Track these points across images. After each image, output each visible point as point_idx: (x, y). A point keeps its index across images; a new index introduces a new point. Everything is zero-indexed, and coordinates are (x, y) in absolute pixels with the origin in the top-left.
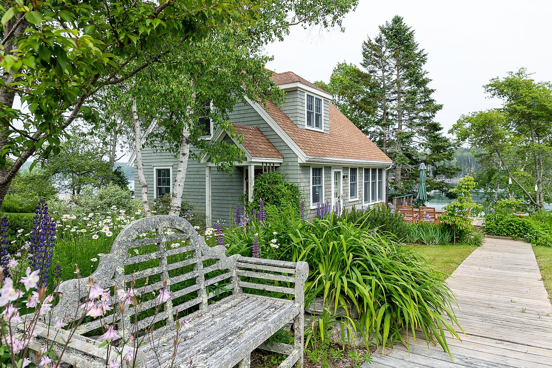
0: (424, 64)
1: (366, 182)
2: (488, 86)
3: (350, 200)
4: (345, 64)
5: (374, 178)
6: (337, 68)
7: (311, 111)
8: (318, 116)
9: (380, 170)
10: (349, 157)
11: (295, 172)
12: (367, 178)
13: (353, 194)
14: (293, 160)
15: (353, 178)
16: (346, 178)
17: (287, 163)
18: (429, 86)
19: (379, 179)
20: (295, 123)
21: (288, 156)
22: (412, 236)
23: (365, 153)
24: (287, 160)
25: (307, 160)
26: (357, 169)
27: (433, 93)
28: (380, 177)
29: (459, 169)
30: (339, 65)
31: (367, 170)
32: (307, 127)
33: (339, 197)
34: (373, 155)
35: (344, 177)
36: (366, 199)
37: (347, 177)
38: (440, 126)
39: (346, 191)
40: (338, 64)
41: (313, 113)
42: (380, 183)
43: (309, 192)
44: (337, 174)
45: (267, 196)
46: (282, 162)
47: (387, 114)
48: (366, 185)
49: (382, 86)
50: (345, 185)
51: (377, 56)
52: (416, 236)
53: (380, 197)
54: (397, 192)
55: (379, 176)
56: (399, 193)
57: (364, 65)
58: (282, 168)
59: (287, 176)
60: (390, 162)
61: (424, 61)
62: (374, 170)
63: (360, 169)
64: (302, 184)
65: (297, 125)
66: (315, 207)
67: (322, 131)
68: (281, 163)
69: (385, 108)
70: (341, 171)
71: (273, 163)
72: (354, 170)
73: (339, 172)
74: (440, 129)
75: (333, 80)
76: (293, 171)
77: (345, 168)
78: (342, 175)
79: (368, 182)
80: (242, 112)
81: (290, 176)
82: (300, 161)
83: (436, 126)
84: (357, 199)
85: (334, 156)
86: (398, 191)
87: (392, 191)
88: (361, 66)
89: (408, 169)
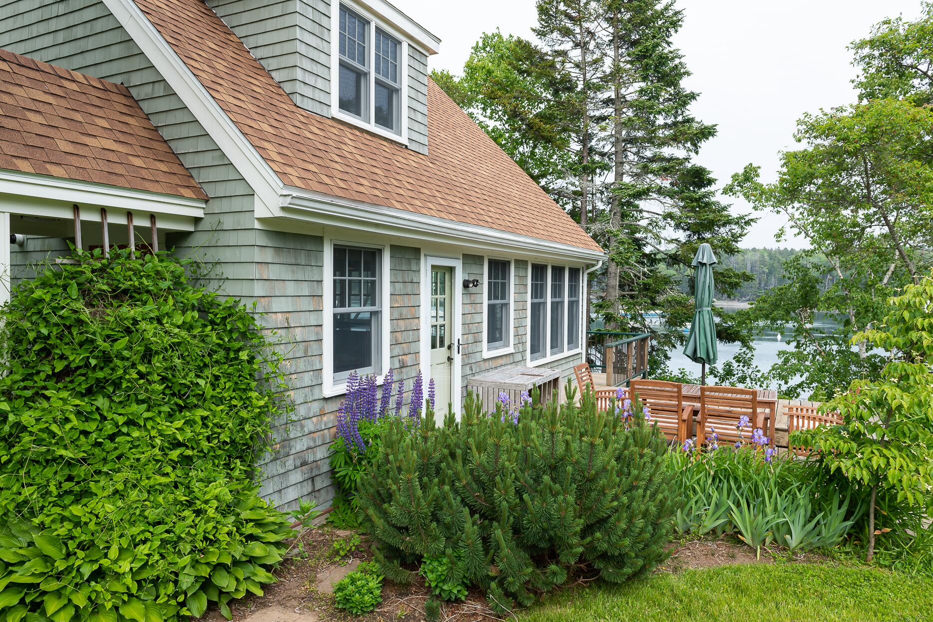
0: (676, 31)
1: (536, 301)
2: (861, 45)
3: (486, 354)
4: (500, 36)
5: (557, 291)
6: (481, 45)
7: (359, 66)
8: (389, 93)
9: (575, 273)
10: (480, 222)
11: (244, 255)
12: (538, 291)
13: (496, 333)
14: (237, 204)
15: (498, 290)
16: (472, 289)
17: (216, 218)
18: (686, 85)
19: (570, 295)
20: (288, 87)
21: (221, 190)
22: (694, 512)
23: (535, 221)
24: (215, 207)
25: (286, 202)
26: (509, 262)
27: (693, 102)
28: (574, 291)
29: (747, 276)
30: (486, 38)
31: (539, 270)
32: (335, 111)
33: (449, 347)
34: (557, 231)
35: (466, 285)
36: (536, 349)
37: (476, 283)
38: (709, 176)
39: (474, 328)
40: (483, 36)
41: (366, 74)
42: (573, 305)
43: (320, 333)
44: (443, 275)
45: (62, 357)
46: (199, 213)
47: (591, 150)
48: (537, 309)
49: (580, 86)
50: (469, 309)
51: (571, 18)
52: (710, 512)
53: (573, 341)
54: (611, 327)
55: (570, 287)
56: (615, 329)
57: (541, 34)
58: (199, 240)
59: (219, 270)
60: (596, 252)
61: (675, 24)
62: (558, 271)
63: (521, 263)
64: (278, 305)
65: (293, 97)
66: (342, 389)
67: (403, 140)
68: (197, 220)
69: (586, 139)
70: (458, 265)
71: (153, 217)
72: (499, 268)
73: (451, 270)
74: (710, 182)
75: (471, 69)
76: (237, 250)
77: (471, 259)
78: (459, 277)
79: (542, 300)
80: (79, 32)
81: (229, 272)
82: (261, 211)
83: (701, 174)
84: (511, 349)
85: (424, 211)
86: (613, 324)
87: (599, 324)
88: (534, 35)
89: (635, 276)
